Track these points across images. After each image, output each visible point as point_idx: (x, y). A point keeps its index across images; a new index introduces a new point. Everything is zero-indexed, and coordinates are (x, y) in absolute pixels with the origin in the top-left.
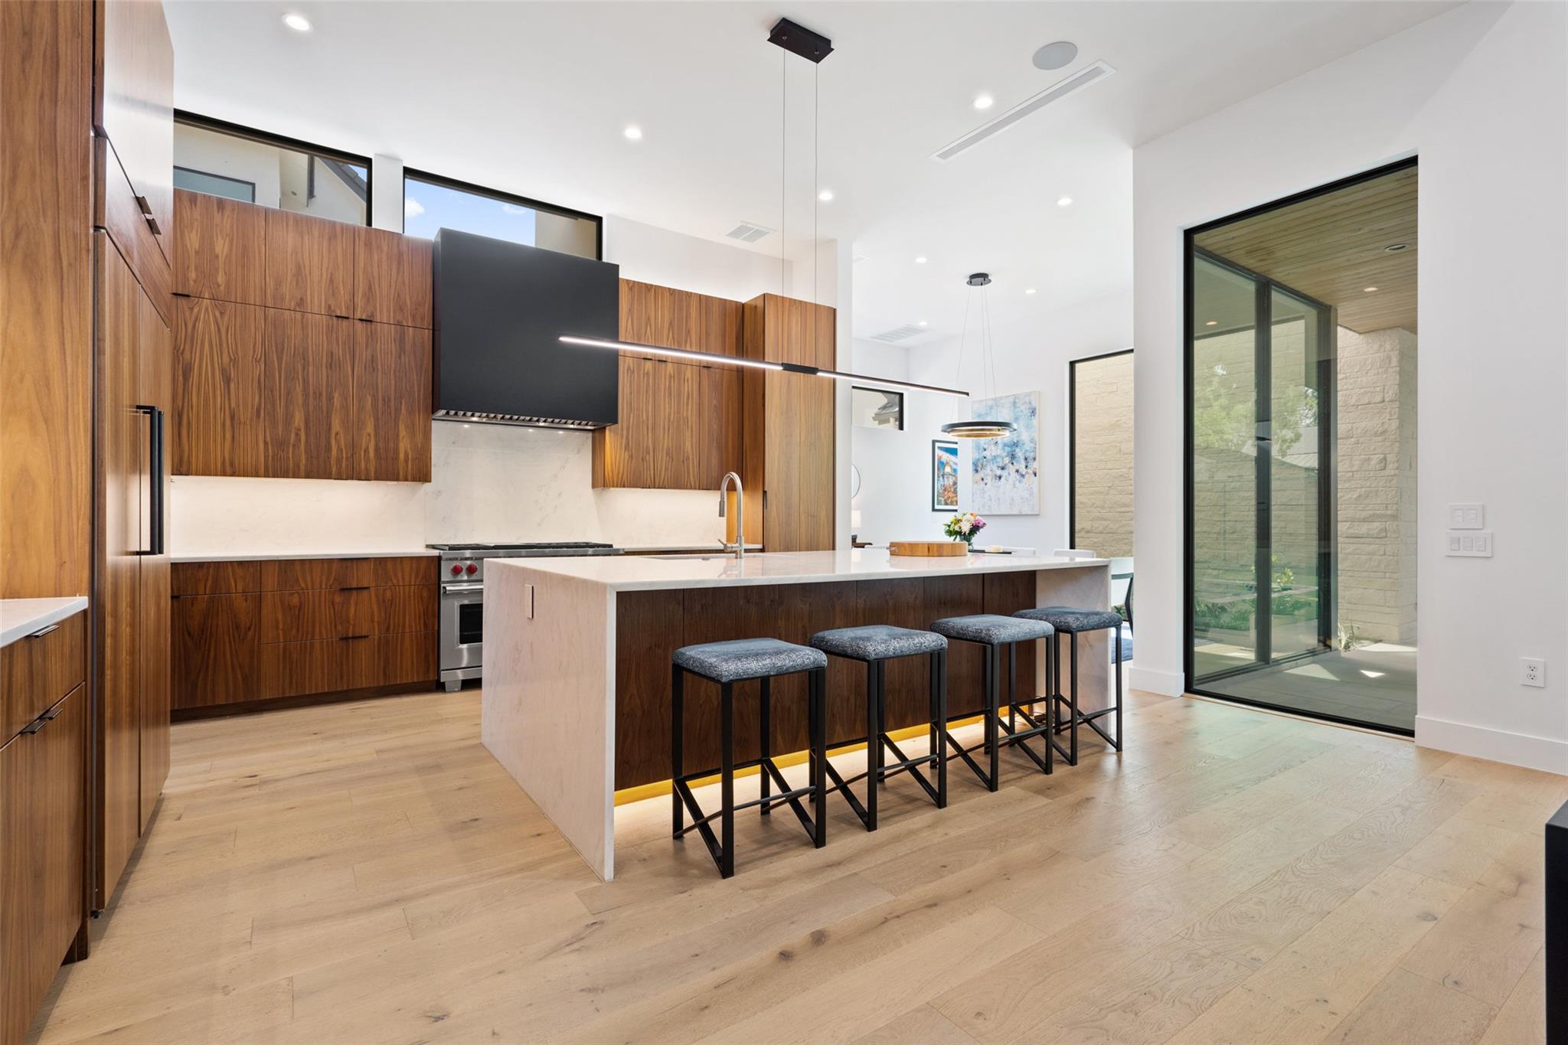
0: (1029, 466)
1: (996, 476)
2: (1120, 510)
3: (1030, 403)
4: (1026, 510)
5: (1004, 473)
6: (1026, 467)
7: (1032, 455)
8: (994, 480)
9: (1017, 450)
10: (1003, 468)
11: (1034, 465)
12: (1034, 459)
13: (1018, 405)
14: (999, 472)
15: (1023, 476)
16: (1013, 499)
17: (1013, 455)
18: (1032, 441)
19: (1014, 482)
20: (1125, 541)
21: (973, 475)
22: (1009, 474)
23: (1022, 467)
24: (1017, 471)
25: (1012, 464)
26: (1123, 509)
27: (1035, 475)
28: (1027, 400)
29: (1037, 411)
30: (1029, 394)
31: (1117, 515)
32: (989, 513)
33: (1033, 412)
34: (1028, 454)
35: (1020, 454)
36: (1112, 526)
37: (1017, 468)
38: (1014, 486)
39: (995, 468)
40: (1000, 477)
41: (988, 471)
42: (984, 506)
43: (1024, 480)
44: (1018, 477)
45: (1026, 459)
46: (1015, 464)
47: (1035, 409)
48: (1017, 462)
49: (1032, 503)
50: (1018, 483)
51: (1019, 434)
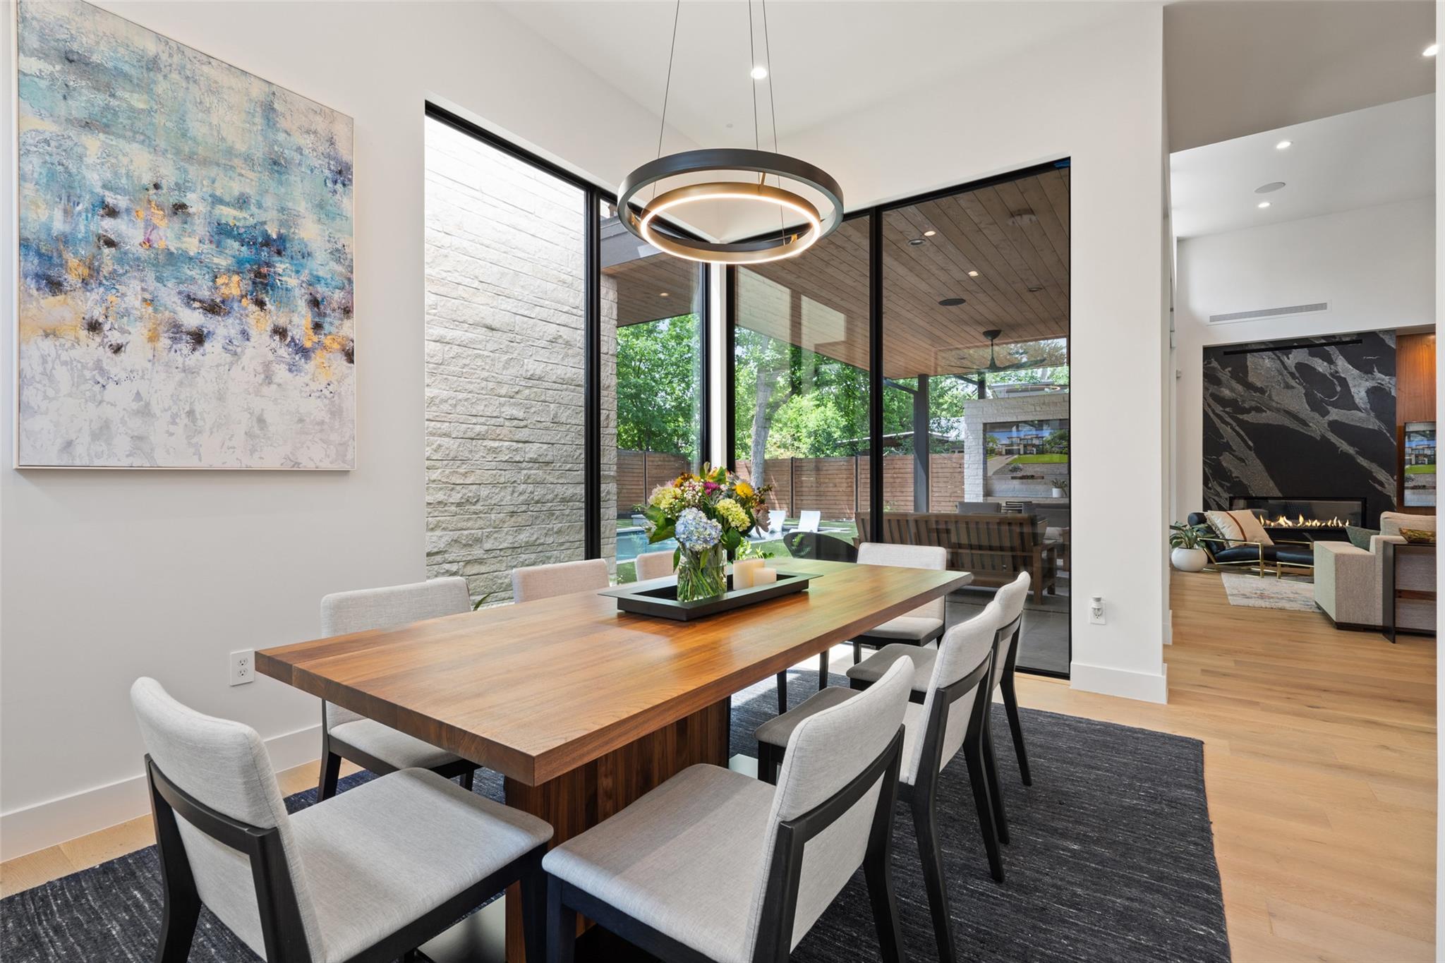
0: (326, 326)
1: (176, 329)
3: (330, 142)
4: (315, 457)
5: (222, 328)
6: (317, 327)
7: (338, 296)
8: (165, 342)
9: (281, 266)
10: (212, 308)
11: (348, 329)
12: (347, 311)
14: (193, 318)
15: (304, 352)
16: (261, 421)
17: (258, 274)
19: (267, 366)
21: (24, 297)
22: (245, 335)
23: (300, 322)
24: (280, 332)
25: (260, 304)
27: (350, 357)
29: (354, 178)
30: (329, 114)
32: (139, 462)
33: (342, 174)
35: (287, 279)
37: (282, 321)
38: (268, 379)
39: (169, 296)
40: (199, 338)
41: (132, 294)
42: (102, 431)
43: (310, 366)
44: (284, 352)
45: (313, 302)
46: (269, 306)
47: (350, 167)
48: (279, 303)
49: (334, 437)
50: (281, 372)
51: (288, 217)
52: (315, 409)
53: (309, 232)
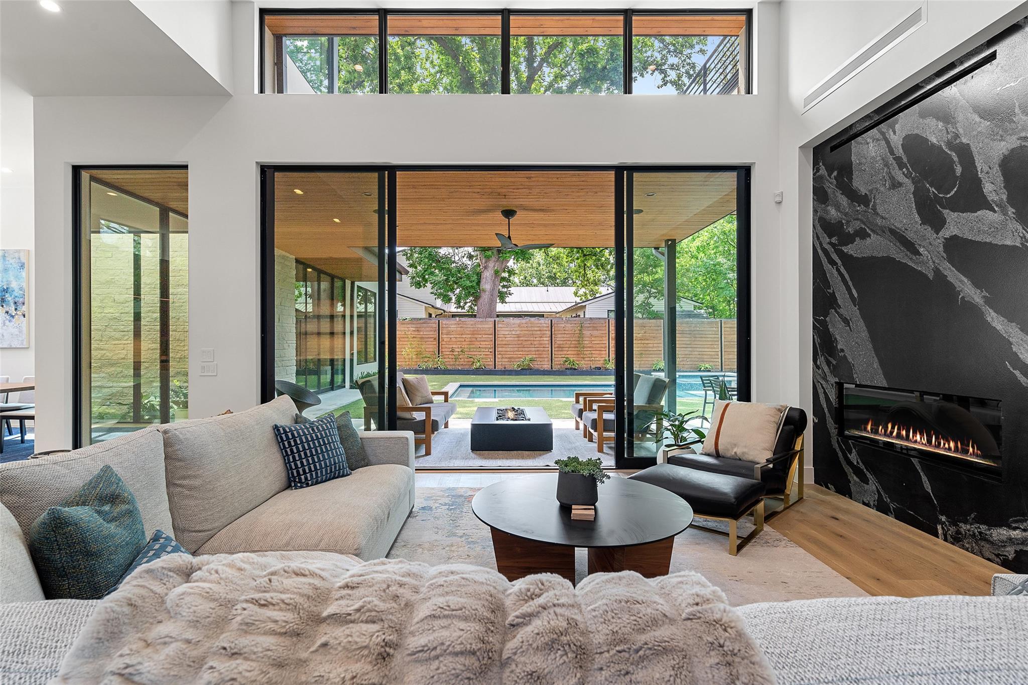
0: (18, 309)
2: (114, 343)
3: (19, 259)
4: (15, 344)
6: (16, 309)
7: (21, 300)
9: (7, 295)
11: (24, 308)
13: (7, 259)
15: (13, 317)
17: (3, 299)
18: (21, 289)
19: (4, 321)
20: (119, 365)
23: (12, 309)
24: (7, 312)
26: (117, 342)
27: (25, 316)
28: (16, 255)
29: (26, 266)
30: (18, 251)
31: (112, 346)
33: (22, 266)
34: (17, 299)
35: (9, 298)
36: (108, 354)
37: (7, 310)
38: (4, 325)
43: (14, 320)
44: (8, 317)
45: (15, 303)
46: (4, 306)
47: (24, 264)
48: (7, 305)
49: (20, 339)
50: (7, 322)
51: (9, 283)
52: (16, 331)
53: (14, 285)
